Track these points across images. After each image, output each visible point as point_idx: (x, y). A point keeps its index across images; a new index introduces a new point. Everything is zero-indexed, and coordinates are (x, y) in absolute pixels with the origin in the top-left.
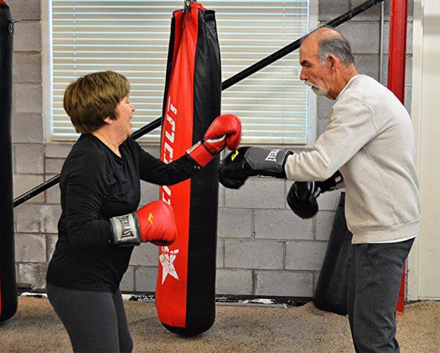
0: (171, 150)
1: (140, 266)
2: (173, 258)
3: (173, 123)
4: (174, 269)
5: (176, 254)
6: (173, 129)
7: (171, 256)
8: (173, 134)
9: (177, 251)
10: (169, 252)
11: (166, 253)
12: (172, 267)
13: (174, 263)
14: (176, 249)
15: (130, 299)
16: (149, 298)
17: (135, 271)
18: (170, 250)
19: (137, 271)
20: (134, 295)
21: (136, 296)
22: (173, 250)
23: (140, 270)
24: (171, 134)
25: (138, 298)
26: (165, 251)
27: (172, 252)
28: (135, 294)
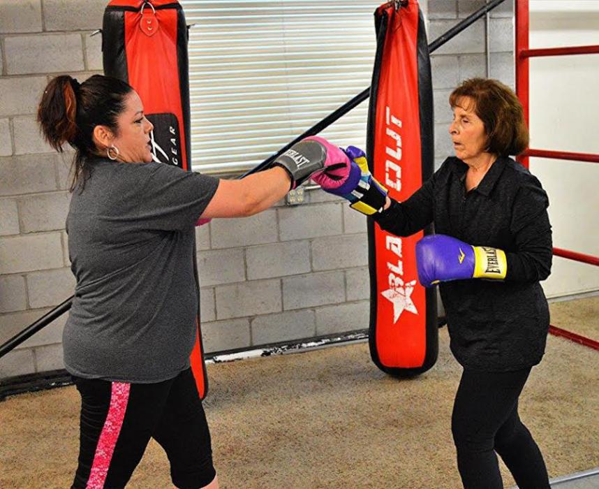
0: (397, 169)
1: (256, 315)
2: (409, 291)
3: (398, 138)
4: (412, 303)
5: (413, 286)
6: (399, 144)
7: (407, 289)
8: (399, 150)
9: (414, 283)
10: (404, 285)
11: (399, 286)
12: (409, 301)
13: (412, 297)
14: (412, 280)
15: (262, 355)
16: (283, 349)
17: (250, 322)
18: (405, 282)
19: (253, 322)
20: (265, 350)
21: (268, 350)
22: (409, 281)
23: (256, 320)
24: (396, 150)
25: (271, 352)
26: (397, 285)
27: (407, 284)
28: (266, 348)
